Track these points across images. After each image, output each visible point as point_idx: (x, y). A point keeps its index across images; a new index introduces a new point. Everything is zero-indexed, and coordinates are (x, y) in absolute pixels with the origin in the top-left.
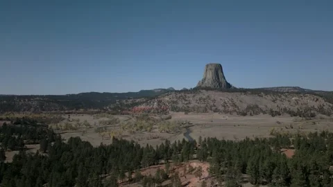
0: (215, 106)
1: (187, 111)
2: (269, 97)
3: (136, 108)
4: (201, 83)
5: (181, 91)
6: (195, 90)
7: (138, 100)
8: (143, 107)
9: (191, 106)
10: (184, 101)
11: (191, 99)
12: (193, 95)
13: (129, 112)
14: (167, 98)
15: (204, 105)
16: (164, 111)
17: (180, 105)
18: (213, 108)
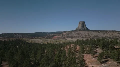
0: (82, 36)
1: (72, 38)
2: (102, 33)
3: (54, 37)
4: (77, 28)
5: (70, 31)
6: (75, 31)
7: (55, 34)
8: (57, 36)
9: (73, 36)
10: (71, 34)
11: (74, 34)
12: (74, 32)
13: (52, 38)
14: (65, 34)
15: (78, 36)
16: (64, 38)
17: (70, 36)
18: (82, 37)
